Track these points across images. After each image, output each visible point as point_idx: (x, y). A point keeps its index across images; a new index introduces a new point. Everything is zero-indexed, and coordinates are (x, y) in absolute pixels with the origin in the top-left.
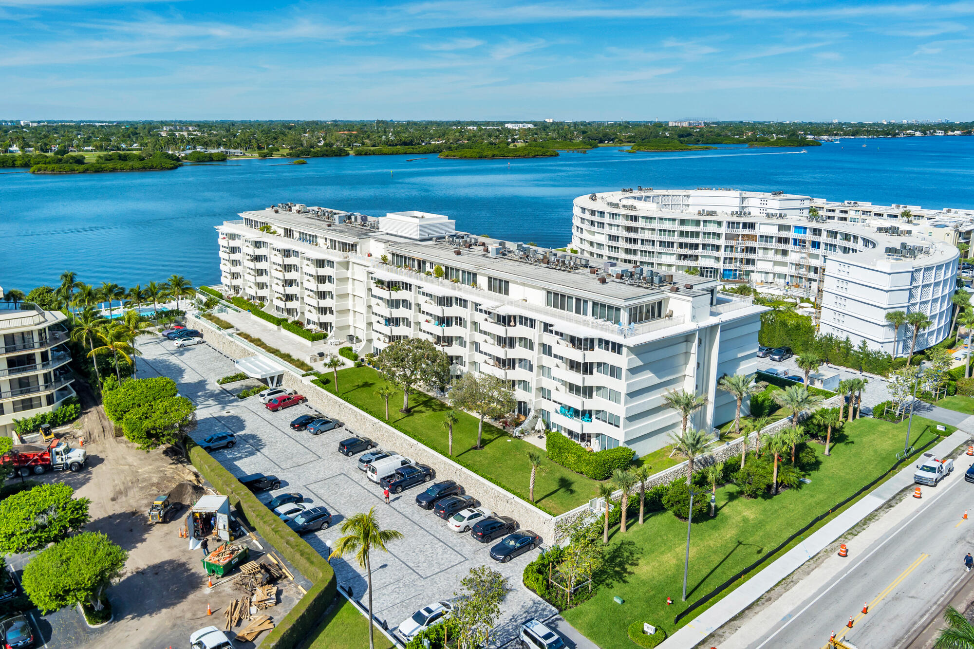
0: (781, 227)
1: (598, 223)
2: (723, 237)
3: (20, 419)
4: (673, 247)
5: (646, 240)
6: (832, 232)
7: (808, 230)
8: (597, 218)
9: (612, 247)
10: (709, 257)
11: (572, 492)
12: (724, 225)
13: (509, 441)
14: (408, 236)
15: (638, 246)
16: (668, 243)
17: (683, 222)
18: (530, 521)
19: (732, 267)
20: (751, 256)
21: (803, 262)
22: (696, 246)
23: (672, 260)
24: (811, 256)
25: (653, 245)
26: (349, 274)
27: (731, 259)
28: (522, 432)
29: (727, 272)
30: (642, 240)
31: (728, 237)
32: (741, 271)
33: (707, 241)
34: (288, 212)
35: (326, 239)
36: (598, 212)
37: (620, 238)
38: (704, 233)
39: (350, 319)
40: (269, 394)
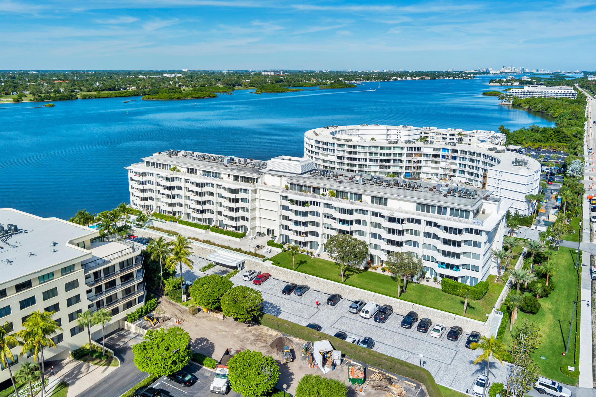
0: (435, 149)
1: (330, 149)
2: (405, 155)
3: (130, 313)
4: (377, 162)
5: (362, 159)
6: (464, 151)
7: (450, 150)
8: (329, 147)
9: (340, 163)
10: (397, 166)
11: (474, 308)
12: (406, 149)
13: (414, 285)
14: (293, 172)
15: (357, 162)
16: (375, 160)
17: (382, 148)
18: (470, 326)
19: (409, 171)
20: (419, 165)
21: (448, 167)
22: (389, 161)
23: (377, 169)
24: (451, 163)
25: (366, 161)
26: (257, 196)
27: (409, 167)
28: (418, 279)
29: (407, 174)
30: (359, 159)
31: (408, 155)
32: (414, 173)
33: (395, 158)
34: (176, 156)
35: (229, 175)
36: (330, 143)
37: (345, 158)
38: (394, 154)
39: (257, 222)
40: (250, 275)
